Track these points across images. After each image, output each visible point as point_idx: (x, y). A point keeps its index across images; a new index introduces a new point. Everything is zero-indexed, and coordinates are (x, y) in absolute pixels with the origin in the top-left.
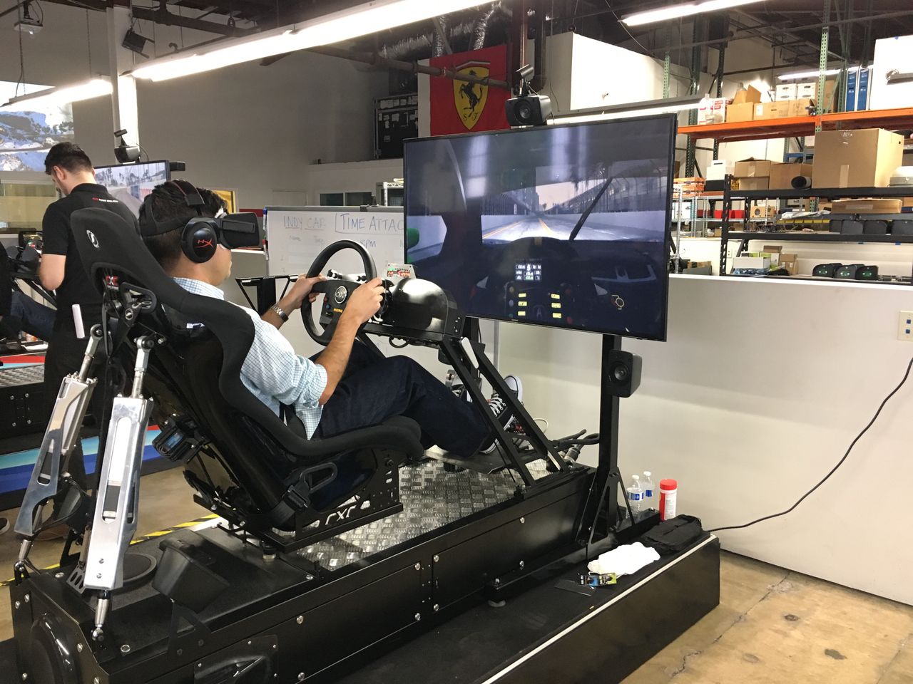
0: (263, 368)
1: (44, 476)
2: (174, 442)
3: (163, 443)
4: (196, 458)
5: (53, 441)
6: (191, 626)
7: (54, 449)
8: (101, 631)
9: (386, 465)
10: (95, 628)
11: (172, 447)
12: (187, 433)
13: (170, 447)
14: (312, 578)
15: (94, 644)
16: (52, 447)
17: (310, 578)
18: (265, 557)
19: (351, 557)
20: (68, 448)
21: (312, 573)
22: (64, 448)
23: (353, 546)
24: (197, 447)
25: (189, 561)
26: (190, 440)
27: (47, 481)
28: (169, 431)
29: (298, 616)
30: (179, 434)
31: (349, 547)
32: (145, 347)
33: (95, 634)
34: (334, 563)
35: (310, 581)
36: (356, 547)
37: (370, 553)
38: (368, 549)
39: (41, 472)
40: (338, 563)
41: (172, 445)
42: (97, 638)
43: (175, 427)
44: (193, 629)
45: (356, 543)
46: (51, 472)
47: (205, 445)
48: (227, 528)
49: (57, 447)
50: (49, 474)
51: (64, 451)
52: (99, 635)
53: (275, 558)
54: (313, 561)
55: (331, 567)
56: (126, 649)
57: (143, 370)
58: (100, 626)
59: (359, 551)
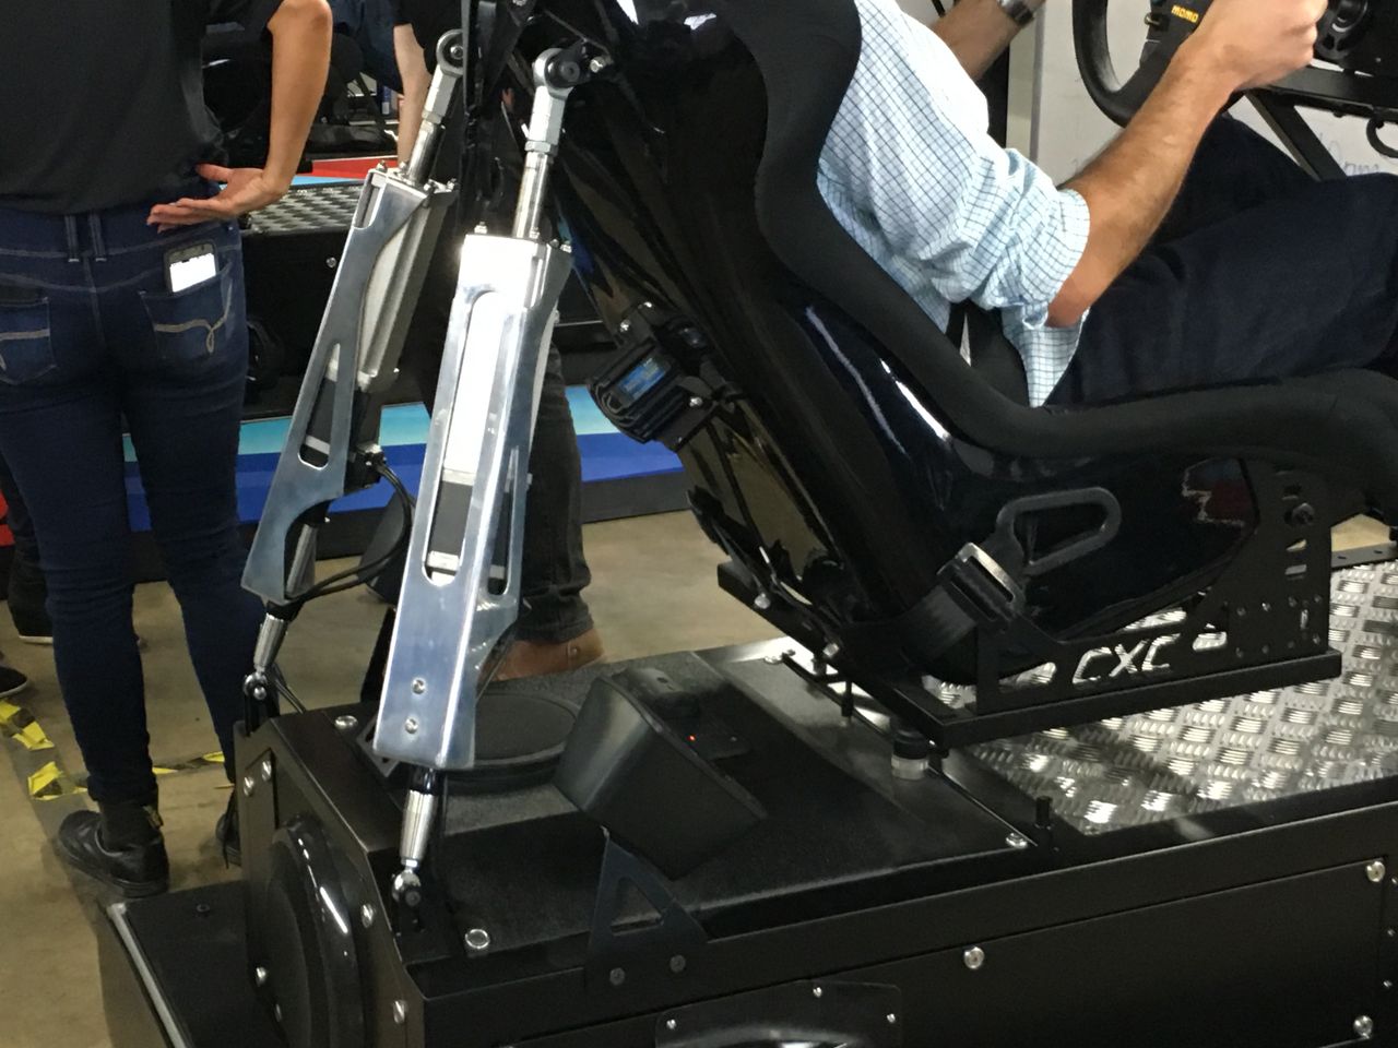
0: (875, 166)
1: (315, 443)
2: (643, 383)
3: (613, 383)
4: (703, 433)
5: (338, 347)
6: (656, 915)
7: (340, 371)
8: (416, 880)
9: (1288, 516)
10: (401, 868)
11: (637, 396)
12: (681, 360)
13: (630, 395)
14: (1023, 844)
15: (395, 907)
16: (334, 365)
17: (1018, 843)
18: (896, 763)
19: (1159, 804)
20: (375, 373)
21: (1026, 830)
22: (366, 371)
23: (1172, 775)
24: (706, 404)
25: (651, 728)
26: (689, 382)
27: (319, 458)
28: (631, 352)
29: (970, 945)
30: (656, 360)
31: (1154, 774)
32: (554, 80)
33: (399, 882)
34: (1101, 814)
35: (1019, 852)
36: (1180, 778)
37: (1218, 802)
38: (1217, 791)
39: (309, 431)
40: (1115, 815)
41: (637, 389)
42: (402, 894)
43: (649, 340)
44: (658, 921)
45: (1181, 768)
46: (333, 435)
47: (728, 401)
48: (810, 668)
49: (348, 367)
50: (327, 440)
51: (364, 379)
52: (408, 887)
53: (927, 772)
54: (1035, 798)
55: (1087, 822)
56: (479, 941)
57: (548, 148)
58: (411, 864)
59: (1186, 794)
